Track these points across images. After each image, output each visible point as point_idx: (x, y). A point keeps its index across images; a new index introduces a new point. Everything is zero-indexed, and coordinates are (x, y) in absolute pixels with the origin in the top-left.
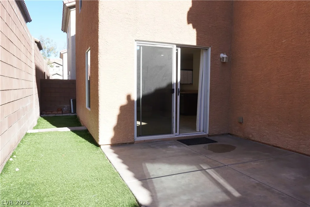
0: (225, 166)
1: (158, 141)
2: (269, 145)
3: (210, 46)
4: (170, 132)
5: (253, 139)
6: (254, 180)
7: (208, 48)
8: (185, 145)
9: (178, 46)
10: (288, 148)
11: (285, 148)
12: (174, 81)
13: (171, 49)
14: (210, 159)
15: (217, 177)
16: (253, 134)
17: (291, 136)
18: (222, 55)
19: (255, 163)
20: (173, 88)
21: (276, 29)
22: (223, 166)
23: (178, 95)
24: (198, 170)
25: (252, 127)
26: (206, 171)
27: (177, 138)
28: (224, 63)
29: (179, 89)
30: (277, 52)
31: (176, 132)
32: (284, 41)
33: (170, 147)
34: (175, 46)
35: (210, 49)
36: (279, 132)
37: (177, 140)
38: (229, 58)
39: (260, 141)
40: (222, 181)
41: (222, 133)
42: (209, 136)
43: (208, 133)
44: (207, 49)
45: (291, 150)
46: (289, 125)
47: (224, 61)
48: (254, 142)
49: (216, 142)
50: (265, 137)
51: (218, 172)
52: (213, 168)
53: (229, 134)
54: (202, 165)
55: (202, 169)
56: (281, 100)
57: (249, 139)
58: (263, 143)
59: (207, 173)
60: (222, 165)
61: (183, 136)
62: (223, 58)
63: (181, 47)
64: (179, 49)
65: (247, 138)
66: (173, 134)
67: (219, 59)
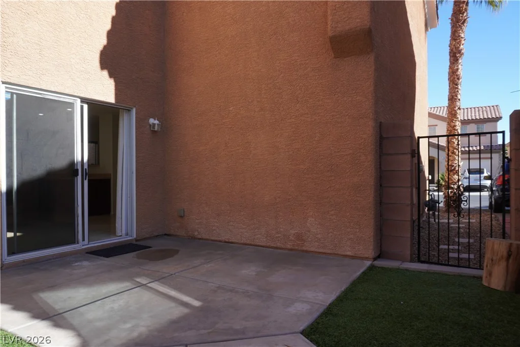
0: (172, 275)
1: (50, 259)
2: (220, 241)
3: (135, 107)
4: (73, 241)
5: (199, 237)
6: (213, 284)
7: (132, 108)
8: (102, 258)
9: (84, 100)
10: (242, 242)
11: (240, 242)
12: (78, 157)
13: (71, 105)
14: (148, 270)
15: (165, 289)
16: (199, 230)
17: (244, 227)
18: (152, 121)
19: (209, 265)
20: (76, 168)
21: (221, 92)
22: (168, 276)
23: (86, 179)
24: (135, 286)
25: (197, 221)
26: (147, 286)
27: (85, 249)
28: (154, 132)
29: (86, 169)
30: (224, 121)
31: (84, 240)
32: (231, 109)
33: (76, 264)
34: (79, 100)
35: (134, 110)
36: (232, 223)
37: (87, 253)
38: (162, 125)
39: (208, 238)
40: (173, 293)
41: (156, 234)
42: (137, 240)
43: (135, 236)
44: (129, 110)
45: (246, 244)
46: (242, 213)
47: (156, 130)
48: (201, 241)
49: (150, 247)
50: (215, 232)
51: (165, 284)
52: (156, 281)
53: (166, 235)
54: (138, 280)
55: (140, 285)
56: (231, 182)
57: (193, 238)
58: (212, 240)
59: (150, 288)
60: (168, 274)
61: (96, 245)
62: (154, 124)
63: (87, 103)
64: (86, 107)
65: (192, 237)
66: (78, 243)
67: (148, 126)
